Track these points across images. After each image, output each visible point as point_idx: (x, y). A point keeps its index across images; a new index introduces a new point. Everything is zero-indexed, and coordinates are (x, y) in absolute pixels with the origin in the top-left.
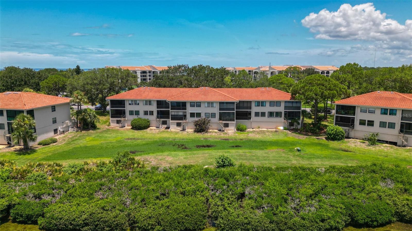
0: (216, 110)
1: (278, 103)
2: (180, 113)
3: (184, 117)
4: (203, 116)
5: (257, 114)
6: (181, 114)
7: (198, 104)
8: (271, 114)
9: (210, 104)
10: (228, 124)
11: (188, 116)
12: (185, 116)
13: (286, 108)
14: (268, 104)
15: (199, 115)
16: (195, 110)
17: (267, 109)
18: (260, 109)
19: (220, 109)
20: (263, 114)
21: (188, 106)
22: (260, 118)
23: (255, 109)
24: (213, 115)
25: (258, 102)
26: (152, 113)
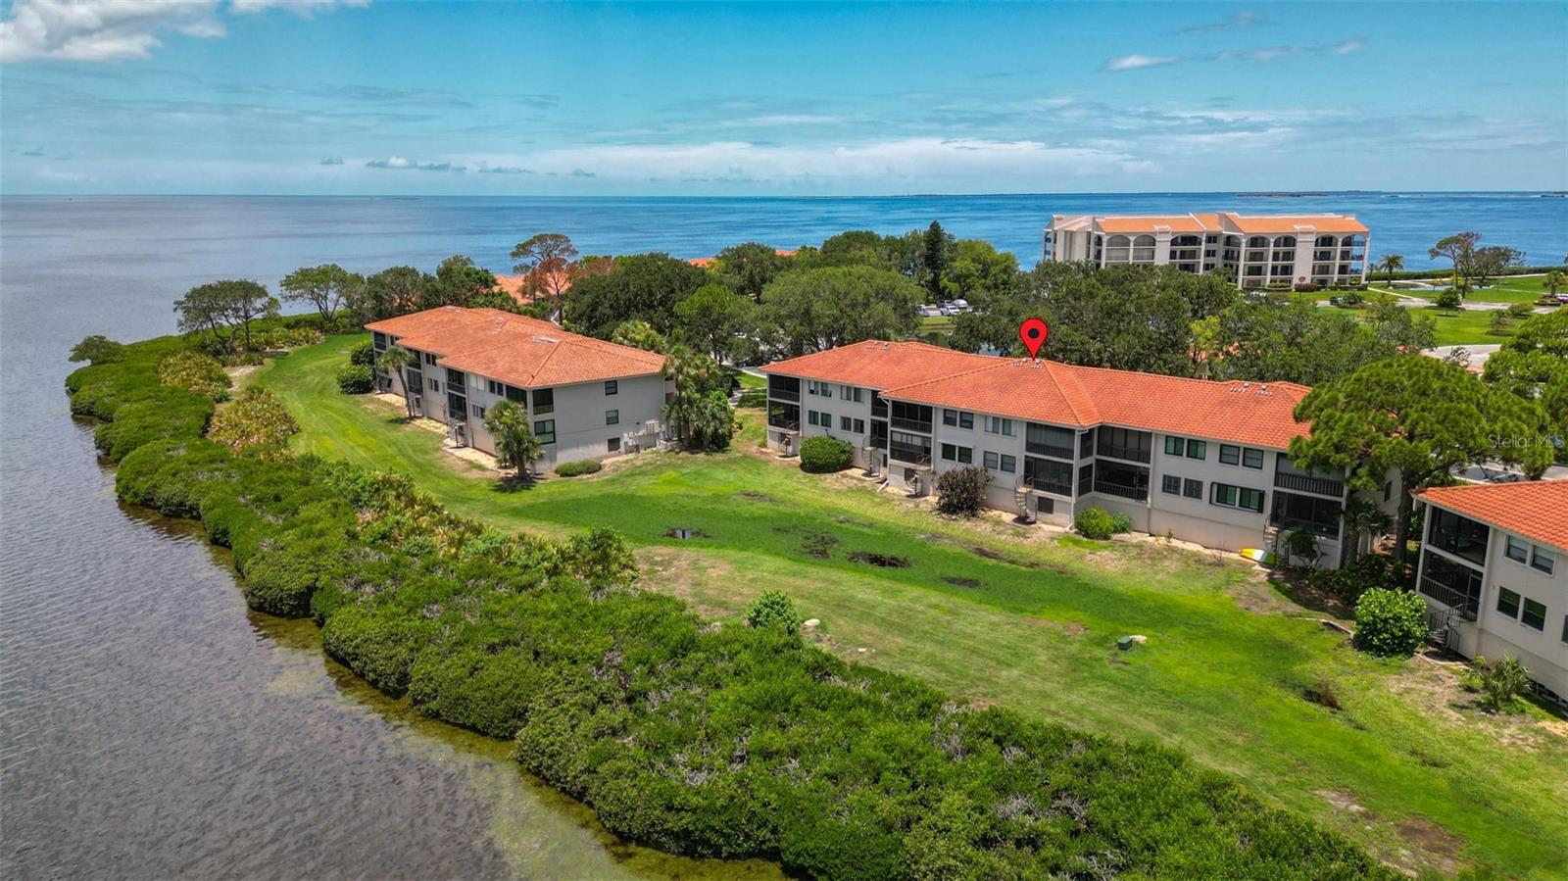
0: (1015, 446)
1: (1251, 456)
2: (916, 438)
3: (923, 454)
4: (977, 461)
5: (1171, 485)
6: (917, 442)
7: (966, 420)
8: (1223, 494)
9: (1003, 425)
10: (1051, 501)
11: (937, 452)
12: (928, 451)
13: (1279, 477)
14: (1213, 454)
15: (966, 454)
16: (957, 437)
17: (1209, 471)
18: (1183, 468)
19: (1030, 447)
20: (1193, 489)
21: (938, 419)
22: (1181, 502)
23: (1162, 464)
24: (1007, 464)
25: (1178, 440)
26: (860, 426)
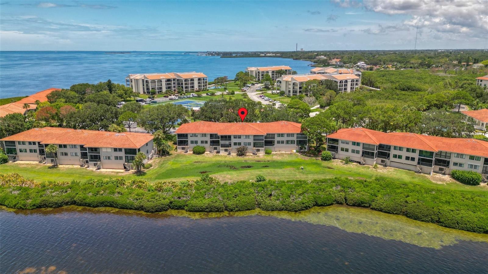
0: (251, 140)
1: (292, 135)
2: (227, 142)
3: (230, 145)
4: (242, 144)
5: (278, 142)
7: (240, 137)
8: (288, 142)
9: (247, 137)
10: (259, 149)
11: (232, 144)
13: (297, 137)
14: (286, 135)
15: (240, 144)
16: (237, 140)
17: (285, 139)
18: (280, 139)
19: (254, 140)
20: (283, 142)
21: (232, 137)
22: (281, 145)
23: (277, 139)
24: (249, 144)
25: (279, 134)
26: (206, 142)
